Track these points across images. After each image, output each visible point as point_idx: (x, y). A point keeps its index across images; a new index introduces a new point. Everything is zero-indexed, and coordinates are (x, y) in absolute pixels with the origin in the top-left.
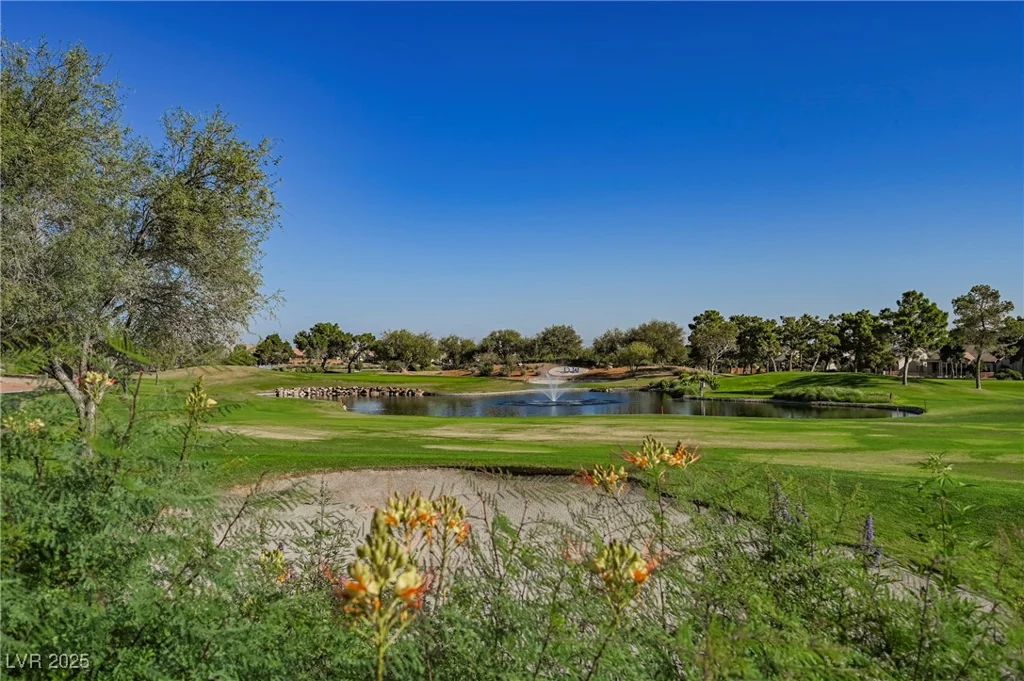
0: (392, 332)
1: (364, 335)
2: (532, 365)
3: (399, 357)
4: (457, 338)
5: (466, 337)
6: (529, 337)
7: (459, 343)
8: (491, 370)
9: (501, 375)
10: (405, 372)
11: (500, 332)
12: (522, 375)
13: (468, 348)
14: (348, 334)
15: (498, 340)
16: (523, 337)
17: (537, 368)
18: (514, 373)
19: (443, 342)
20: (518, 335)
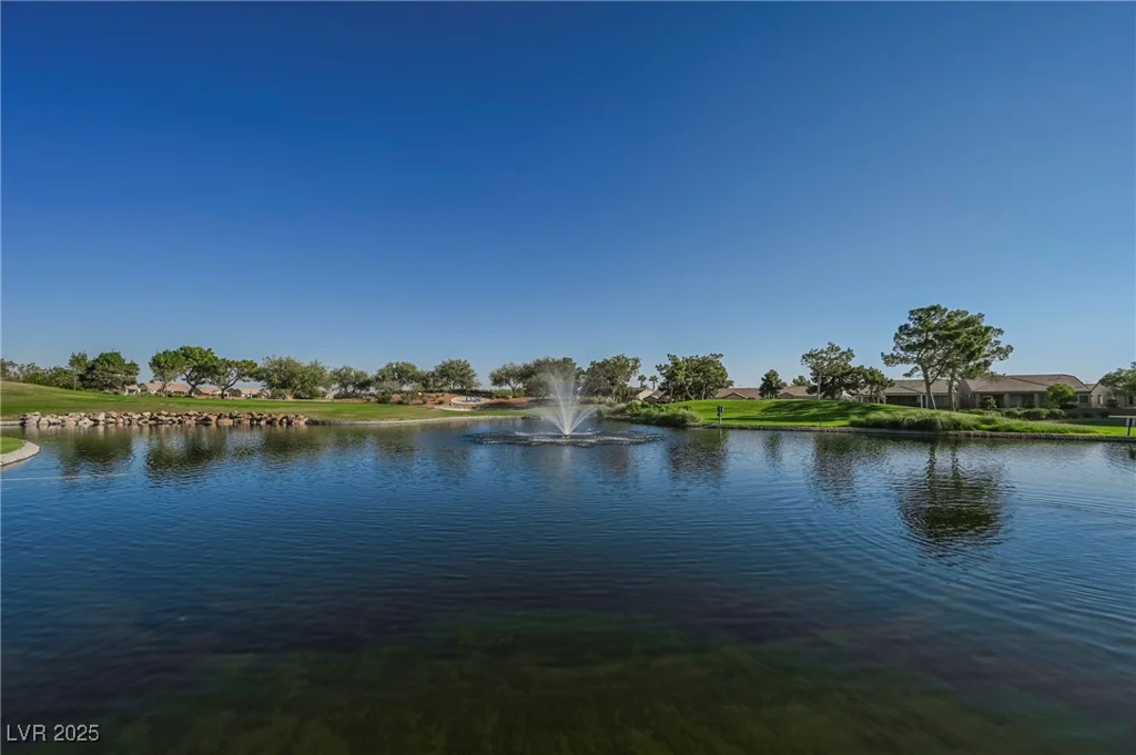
0: (277, 358)
1: (244, 361)
2: (433, 395)
3: (285, 384)
4: (350, 370)
5: (360, 369)
6: (424, 370)
7: (352, 373)
8: (389, 398)
9: (400, 403)
10: (290, 398)
11: (397, 364)
12: (425, 403)
13: (362, 380)
14: (224, 360)
15: (394, 371)
16: (419, 369)
17: (438, 397)
18: (414, 402)
19: (337, 373)
20: (414, 367)
